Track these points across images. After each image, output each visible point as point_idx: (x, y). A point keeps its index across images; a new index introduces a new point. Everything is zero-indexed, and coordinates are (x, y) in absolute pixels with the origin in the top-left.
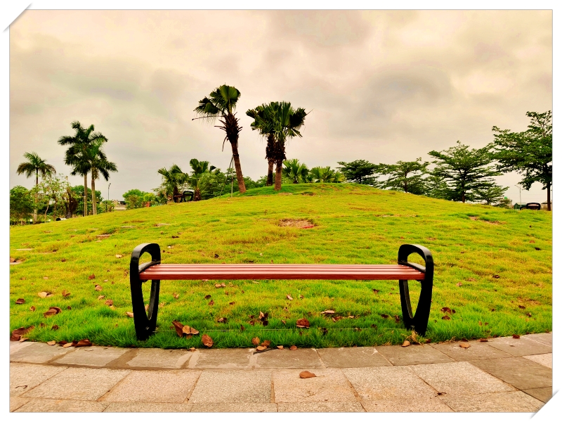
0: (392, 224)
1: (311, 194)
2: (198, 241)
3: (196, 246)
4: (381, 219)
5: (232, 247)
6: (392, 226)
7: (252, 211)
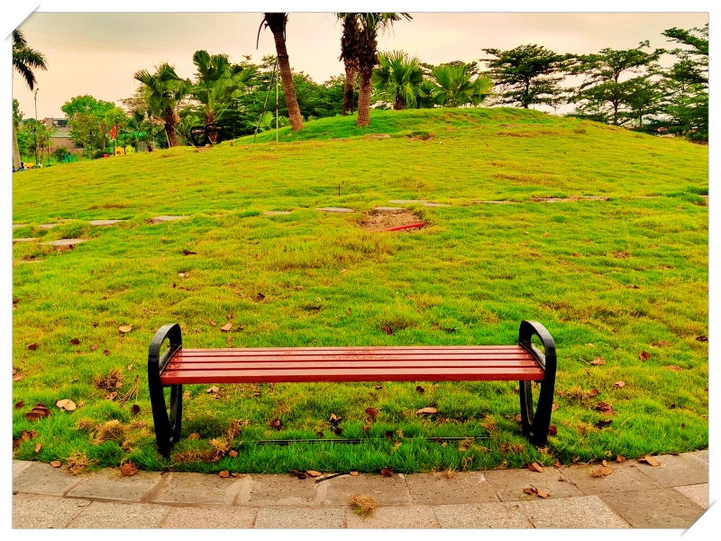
0: (559, 220)
1: (426, 137)
2: (229, 264)
3: (226, 274)
4: (542, 208)
5: (284, 276)
6: (560, 225)
7: (315, 184)
